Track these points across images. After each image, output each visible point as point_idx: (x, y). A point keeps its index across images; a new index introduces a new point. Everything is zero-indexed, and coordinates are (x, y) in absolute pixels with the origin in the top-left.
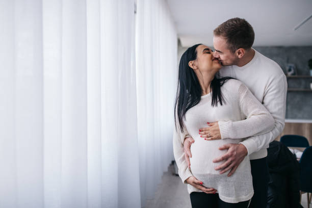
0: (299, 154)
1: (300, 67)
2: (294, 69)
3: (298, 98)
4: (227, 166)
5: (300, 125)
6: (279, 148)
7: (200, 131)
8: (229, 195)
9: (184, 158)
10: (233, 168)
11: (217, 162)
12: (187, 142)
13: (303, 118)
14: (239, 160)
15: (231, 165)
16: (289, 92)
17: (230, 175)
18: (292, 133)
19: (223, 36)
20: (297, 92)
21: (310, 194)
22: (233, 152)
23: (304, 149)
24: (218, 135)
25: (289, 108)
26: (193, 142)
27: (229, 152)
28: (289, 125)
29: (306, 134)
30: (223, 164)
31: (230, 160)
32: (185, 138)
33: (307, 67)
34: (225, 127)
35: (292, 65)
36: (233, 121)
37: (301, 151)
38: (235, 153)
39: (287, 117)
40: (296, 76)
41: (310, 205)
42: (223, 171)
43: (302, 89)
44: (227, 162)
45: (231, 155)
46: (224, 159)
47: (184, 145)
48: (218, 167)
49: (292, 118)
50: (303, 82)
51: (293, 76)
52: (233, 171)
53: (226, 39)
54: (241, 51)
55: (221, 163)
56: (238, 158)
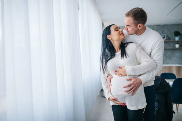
0: (171, 82)
1: (170, 36)
2: (166, 37)
3: (169, 53)
4: (131, 90)
5: (170, 68)
7: (116, 72)
8: (132, 106)
9: (107, 87)
11: (125, 87)
12: (109, 78)
13: (172, 64)
14: (137, 86)
16: (165, 49)
18: (167, 72)
20: (169, 49)
21: (178, 104)
22: (134, 82)
23: (174, 80)
24: (125, 73)
26: (112, 78)
28: (165, 67)
29: (174, 72)
30: (129, 89)
31: (132, 86)
32: (108, 76)
33: (174, 35)
34: (129, 69)
35: (165, 35)
36: (134, 66)
38: (135, 83)
39: (163, 63)
40: (168, 41)
41: (178, 110)
42: (128, 93)
43: (171, 48)
45: (133, 84)
46: (130, 86)
47: (107, 80)
48: (126, 91)
49: (166, 64)
50: (172, 44)
51: (166, 41)
52: (134, 93)
53: (133, 18)
54: (141, 25)
55: (127, 88)
56: (137, 85)
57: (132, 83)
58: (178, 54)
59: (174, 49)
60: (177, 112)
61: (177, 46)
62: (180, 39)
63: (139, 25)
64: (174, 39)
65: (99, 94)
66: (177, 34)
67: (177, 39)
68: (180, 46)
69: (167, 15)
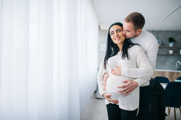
1: (164, 42)
2: (161, 43)
3: (163, 58)
4: (124, 91)
5: (164, 73)
6: (154, 82)
8: (123, 105)
10: (127, 93)
11: (119, 88)
13: (165, 69)
15: (127, 91)
16: (158, 55)
17: (126, 96)
18: (160, 76)
19: (131, 22)
20: (162, 55)
21: (170, 107)
22: (129, 84)
23: (167, 84)
24: (120, 73)
25: (158, 63)
26: (109, 77)
27: (127, 84)
28: (158, 72)
29: (167, 76)
30: (122, 90)
32: (105, 73)
33: (168, 42)
34: (124, 70)
35: (160, 40)
36: (130, 68)
37: (165, 85)
38: (130, 85)
39: (157, 68)
40: (162, 46)
41: (170, 114)
42: (122, 93)
43: (165, 53)
44: (125, 89)
46: (124, 87)
48: (119, 91)
50: (166, 50)
51: (160, 46)
52: (127, 94)
53: (133, 24)
54: (140, 31)
55: (122, 88)
56: (132, 88)
57: (127, 85)
58: (171, 60)
59: (168, 55)
60: (169, 116)
61: (171, 52)
62: (174, 45)
63: (138, 30)
64: (168, 45)
65: (92, 95)
66: (171, 40)
67: (171, 45)
68: (174, 52)
69: (162, 21)
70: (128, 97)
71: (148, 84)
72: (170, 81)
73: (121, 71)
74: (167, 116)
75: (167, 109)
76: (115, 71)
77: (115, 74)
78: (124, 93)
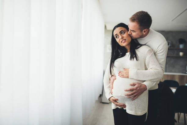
0: (174, 90)
1: (174, 43)
2: (171, 44)
3: (172, 61)
4: (132, 94)
5: (173, 76)
7: (120, 72)
8: (131, 110)
10: (135, 96)
11: (127, 91)
13: (175, 72)
15: (134, 95)
17: (133, 99)
18: (169, 79)
20: (172, 57)
22: (137, 88)
23: (176, 88)
25: (167, 66)
26: (115, 79)
28: (168, 75)
29: (177, 80)
31: (134, 91)
32: (112, 76)
33: (178, 43)
36: (138, 69)
37: (174, 88)
38: (138, 88)
39: (166, 71)
40: (172, 48)
41: (179, 120)
42: (129, 97)
43: (175, 55)
44: (132, 92)
46: (132, 90)
47: (111, 80)
48: (126, 94)
50: (176, 51)
51: (170, 48)
52: (135, 98)
54: (146, 31)
56: (140, 91)
57: (135, 88)
58: (181, 63)
59: (179, 57)
60: (178, 122)
61: (181, 54)
62: (184, 47)
63: (144, 30)
64: (179, 46)
66: (181, 41)
67: (181, 46)
68: (184, 55)
69: (172, 21)
70: (136, 101)
71: (157, 87)
72: (180, 85)
73: (128, 73)
74: (176, 122)
75: (176, 115)
76: (122, 73)
77: (123, 76)
78: (132, 97)
